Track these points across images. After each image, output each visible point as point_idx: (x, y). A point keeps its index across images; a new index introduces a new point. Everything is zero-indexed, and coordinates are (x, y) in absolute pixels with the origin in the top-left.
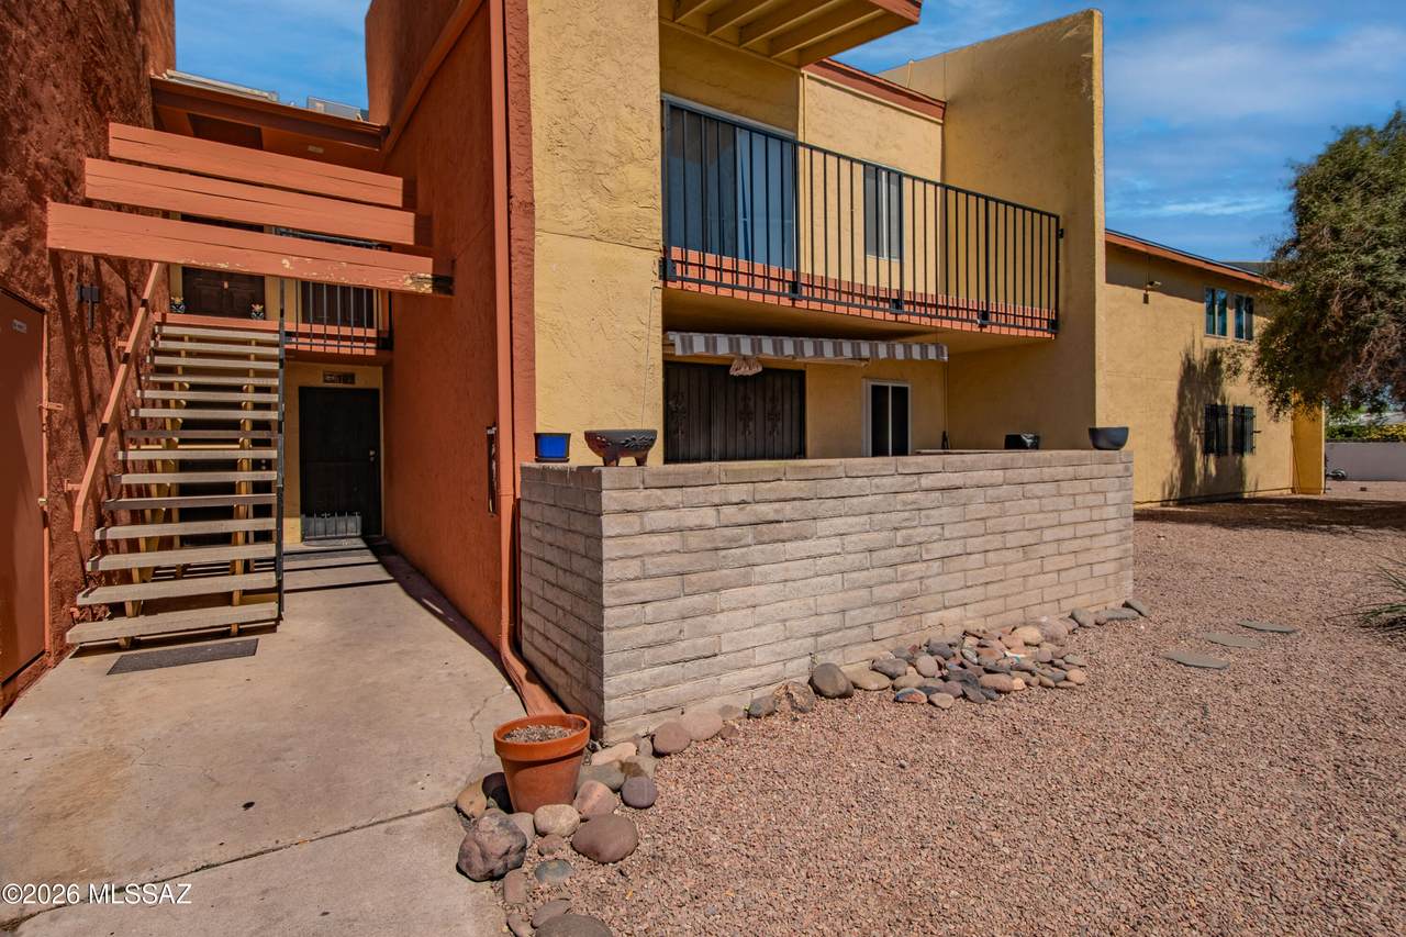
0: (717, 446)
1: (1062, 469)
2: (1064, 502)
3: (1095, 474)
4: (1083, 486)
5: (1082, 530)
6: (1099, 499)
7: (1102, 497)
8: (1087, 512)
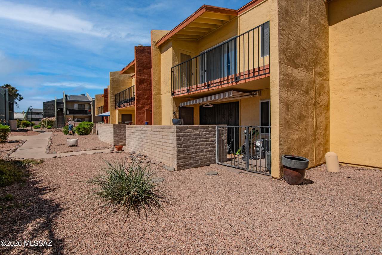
0: (217, 122)
1: (160, 129)
2: (161, 137)
3: (167, 131)
4: (164, 134)
5: (164, 144)
6: (167, 137)
7: (168, 137)
8: (165, 140)
